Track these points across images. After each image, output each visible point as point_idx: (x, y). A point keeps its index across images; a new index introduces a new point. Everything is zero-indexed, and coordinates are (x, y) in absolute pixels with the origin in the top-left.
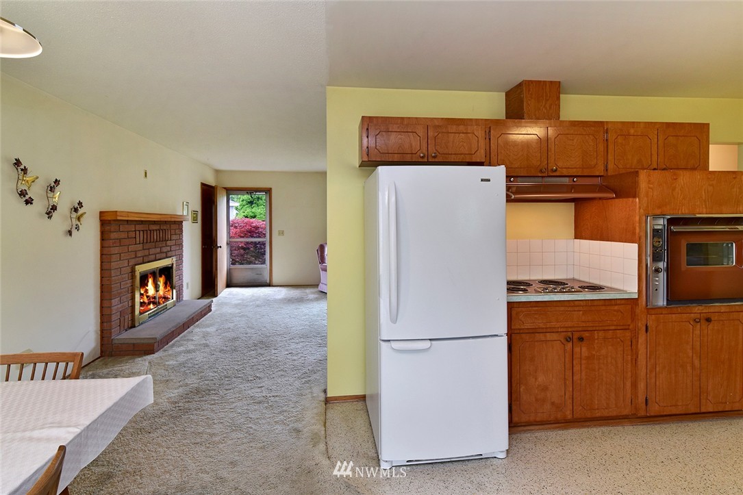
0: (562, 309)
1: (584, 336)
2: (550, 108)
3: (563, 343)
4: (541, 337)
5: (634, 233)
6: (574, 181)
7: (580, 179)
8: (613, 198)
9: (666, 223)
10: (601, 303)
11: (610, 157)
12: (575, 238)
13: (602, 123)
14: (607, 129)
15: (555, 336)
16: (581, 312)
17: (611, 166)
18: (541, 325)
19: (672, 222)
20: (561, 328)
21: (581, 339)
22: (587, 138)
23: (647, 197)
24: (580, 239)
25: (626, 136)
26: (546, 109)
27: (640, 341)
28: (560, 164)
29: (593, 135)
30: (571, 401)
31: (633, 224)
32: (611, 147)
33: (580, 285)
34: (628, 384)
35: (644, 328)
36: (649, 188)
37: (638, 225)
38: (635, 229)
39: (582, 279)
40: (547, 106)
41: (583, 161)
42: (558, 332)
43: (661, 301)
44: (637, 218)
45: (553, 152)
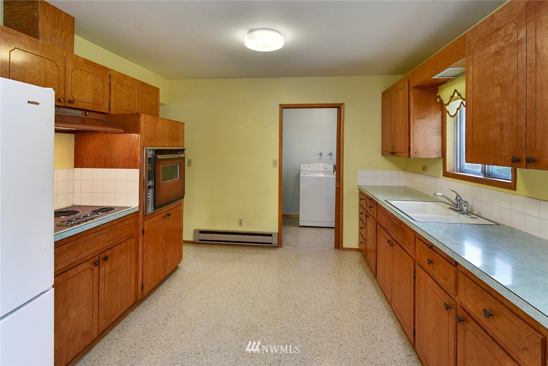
0: (91, 236)
1: (107, 255)
2: (65, 39)
3: (91, 269)
4: (74, 271)
5: (136, 161)
6: (86, 115)
7: (91, 113)
8: (122, 133)
9: (154, 153)
10: (118, 221)
11: (112, 98)
12: (75, 167)
13: (106, 69)
14: (110, 75)
15: (85, 265)
16: (105, 234)
17: (113, 106)
18: (74, 260)
19: (157, 152)
20: (89, 255)
21: (106, 259)
22: (97, 78)
23: (144, 134)
24: (81, 168)
25: (122, 84)
26: (61, 38)
27: (140, 243)
28: (76, 97)
29: (101, 77)
30: (97, 321)
31: (135, 154)
32: (113, 91)
33: (93, 210)
34: (133, 280)
35: (142, 232)
36: (145, 127)
37: (139, 154)
38: (137, 158)
39: (94, 204)
40: (63, 36)
41: (94, 97)
42: (87, 260)
43: (150, 210)
44: (139, 149)
45: (70, 84)
